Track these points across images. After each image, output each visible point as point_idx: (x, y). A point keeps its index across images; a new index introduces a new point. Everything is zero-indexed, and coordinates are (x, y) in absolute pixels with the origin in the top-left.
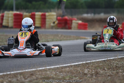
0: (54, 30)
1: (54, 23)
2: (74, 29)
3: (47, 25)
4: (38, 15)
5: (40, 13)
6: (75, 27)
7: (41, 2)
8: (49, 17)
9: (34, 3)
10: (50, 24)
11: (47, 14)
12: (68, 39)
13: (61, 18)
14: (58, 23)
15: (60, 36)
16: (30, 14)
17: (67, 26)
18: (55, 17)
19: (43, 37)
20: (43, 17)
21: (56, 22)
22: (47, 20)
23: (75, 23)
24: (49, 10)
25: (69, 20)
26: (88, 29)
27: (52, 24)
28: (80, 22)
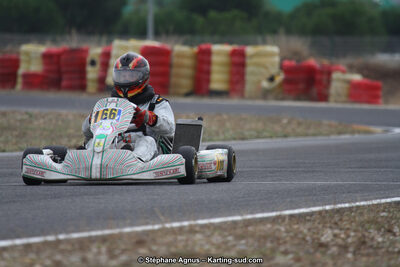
0: (273, 103)
1: (272, 79)
2: (336, 101)
3: (249, 87)
4: (219, 53)
5: (228, 48)
6: (339, 95)
7: (235, 12)
8: (255, 60)
9: (213, 14)
10: (259, 82)
11: (250, 50)
12: (311, 131)
13: (293, 63)
14: (286, 82)
15: (285, 121)
16: (196, 49)
17: (314, 91)
18: (277, 59)
19: (228, 125)
20: (237, 59)
21: (280, 78)
22: (249, 69)
23: (339, 80)
24: (259, 39)
25: (321, 72)
26: (381, 101)
27: (265, 84)
28: (357, 77)
